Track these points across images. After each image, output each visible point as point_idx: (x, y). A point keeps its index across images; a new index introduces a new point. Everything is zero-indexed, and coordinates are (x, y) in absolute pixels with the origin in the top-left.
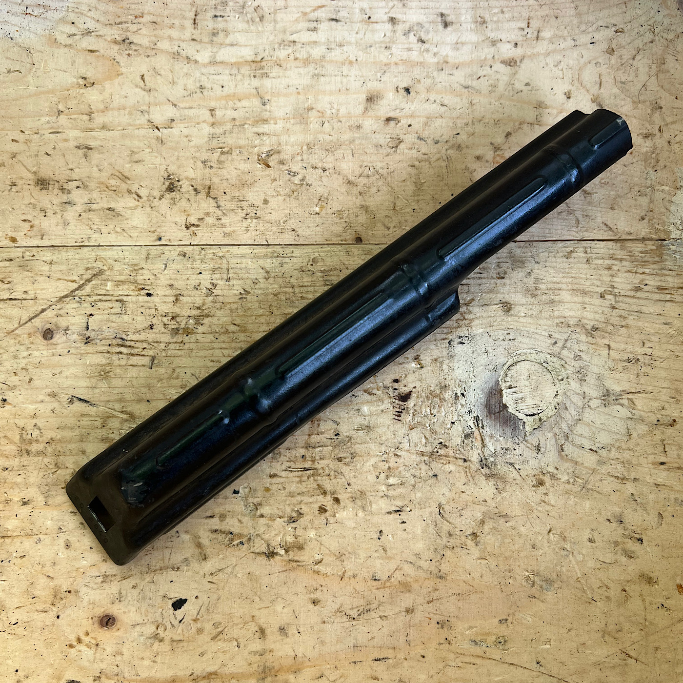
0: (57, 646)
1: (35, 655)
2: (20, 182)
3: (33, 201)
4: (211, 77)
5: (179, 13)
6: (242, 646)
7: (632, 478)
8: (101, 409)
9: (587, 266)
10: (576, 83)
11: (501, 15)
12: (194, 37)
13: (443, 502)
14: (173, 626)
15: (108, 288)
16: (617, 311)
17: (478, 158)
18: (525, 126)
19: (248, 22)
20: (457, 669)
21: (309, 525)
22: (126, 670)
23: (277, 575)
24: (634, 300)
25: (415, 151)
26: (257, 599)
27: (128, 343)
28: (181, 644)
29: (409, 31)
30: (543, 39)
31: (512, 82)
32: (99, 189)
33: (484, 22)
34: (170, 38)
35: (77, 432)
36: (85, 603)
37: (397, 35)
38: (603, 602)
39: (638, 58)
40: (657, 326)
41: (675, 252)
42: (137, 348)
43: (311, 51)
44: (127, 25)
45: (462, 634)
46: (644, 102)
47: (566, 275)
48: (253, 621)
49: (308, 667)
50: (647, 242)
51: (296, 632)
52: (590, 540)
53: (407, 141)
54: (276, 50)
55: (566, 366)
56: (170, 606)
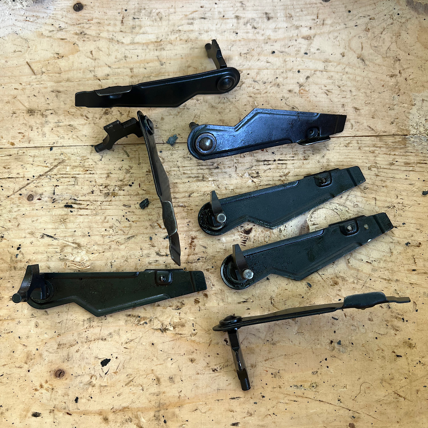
0: (27, 390)
1: (13, 396)
2: (18, 112)
3: (25, 122)
4: (131, 51)
5: (113, 17)
6: (145, 389)
7: (395, 279)
8: (61, 241)
9: (359, 151)
10: (347, 48)
11: (301, 13)
12: (122, 30)
13: (274, 296)
14: (101, 376)
15: (67, 170)
16: (379, 177)
17: (290, 91)
18: (318, 73)
19: (153, 21)
20: (286, 404)
21: (189, 311)
22: (71, 406)
23: (168, 343)
24: (390, 171)
25: (251, 88)
26: (155, 359)
27: (78, 202)
28: (106, 388)
29: (247, 23)
30: (327, 24)
31: (309, 48)
32: (64, 115)
33: (291, 16)
34: (108, 31)
35: (45, 255)
36: (46, 362)
37: (240, 25)
38: (380, 360)
39: (384, 33)
40: (405, 186)
41: (414, 142)
42: (84, 205)
43: (190, 35)
44: (83, 25)
45: (288, 381)
46: (389, 57)
47: (347, 157)
48: (153, 373)
49: (187, 403)
50: (396, 137)
51: (180, 380)
52: (369, 320)
53: (247, 83)
54: (170, 35)
55: (349, 211)
56: (100, 364)
